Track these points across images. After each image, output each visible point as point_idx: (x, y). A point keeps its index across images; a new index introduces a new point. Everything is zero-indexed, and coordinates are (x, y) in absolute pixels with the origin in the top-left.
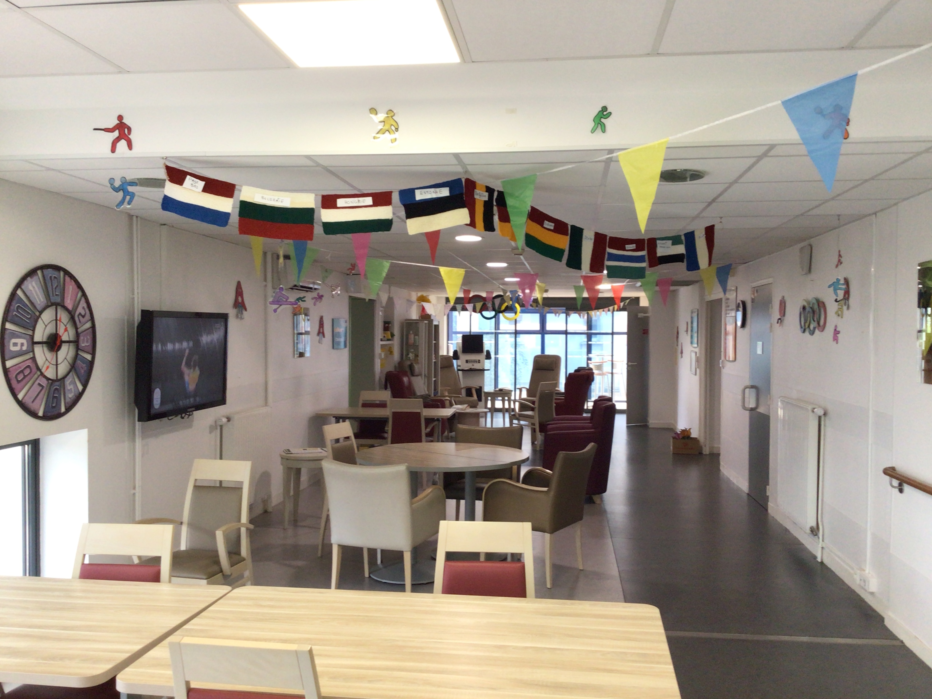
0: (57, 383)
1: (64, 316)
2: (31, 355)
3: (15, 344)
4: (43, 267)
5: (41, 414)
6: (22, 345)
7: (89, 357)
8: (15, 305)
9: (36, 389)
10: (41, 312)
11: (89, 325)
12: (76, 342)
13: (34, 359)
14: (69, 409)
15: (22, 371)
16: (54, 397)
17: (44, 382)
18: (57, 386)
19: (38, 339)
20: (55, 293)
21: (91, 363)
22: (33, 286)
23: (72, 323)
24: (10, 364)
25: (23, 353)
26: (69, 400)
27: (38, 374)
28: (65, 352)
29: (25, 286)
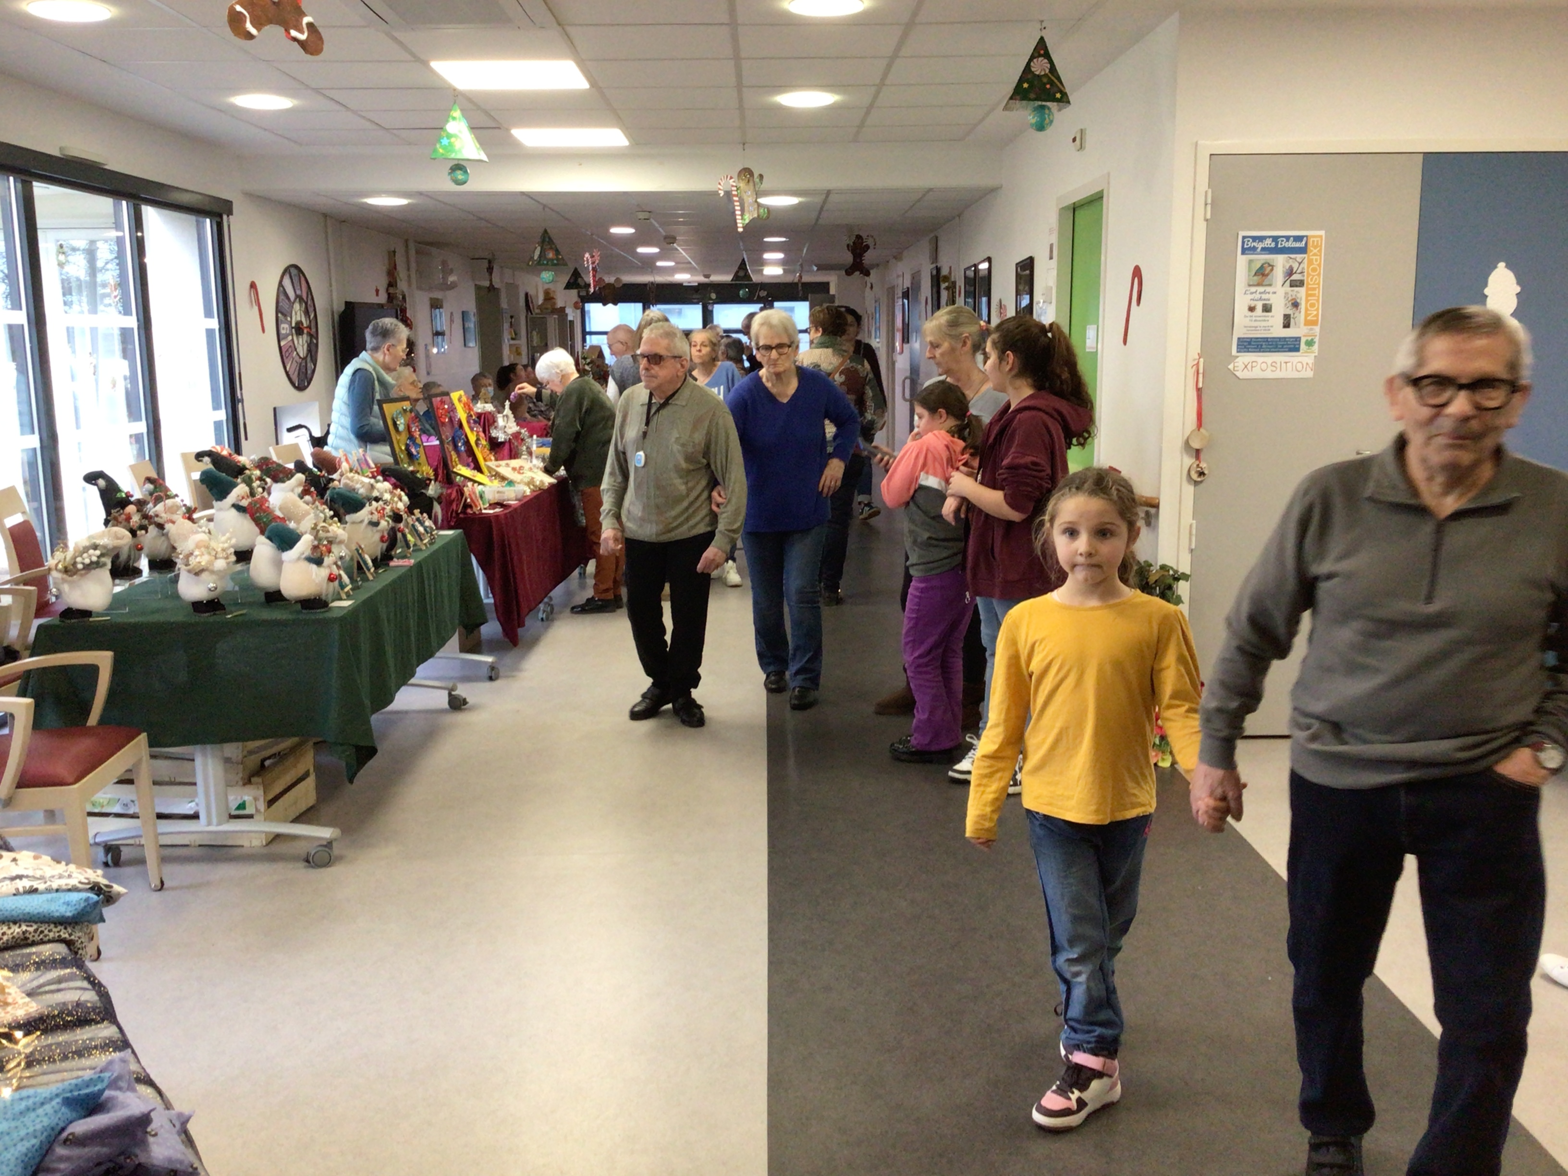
0: (304, 362)
1: (303, 307)
2: (290, 338)
3: (283, 329)
4: (289, 268)
5: (296, 385)
6: (287, 330)
7: (316, 339)
8: (281, 298)
9: (295, 364)
10: (293, 304)
11: (313, 315)
12: (309, 327)
13: (293, 340)
14: (309, 384)
15: (288, 351)
16: (303, 373)
17: (300, 361)
18: (304, 364)
19: (293, 325)
20: (297, 287)
21: (317, 345)
22: (287, 282)
23: (307, 313)
24: (282, 343)
25: (287, 336)
26: (308, 376)
27: (295, 353)
28: (305, 337)
29: (283, 284)
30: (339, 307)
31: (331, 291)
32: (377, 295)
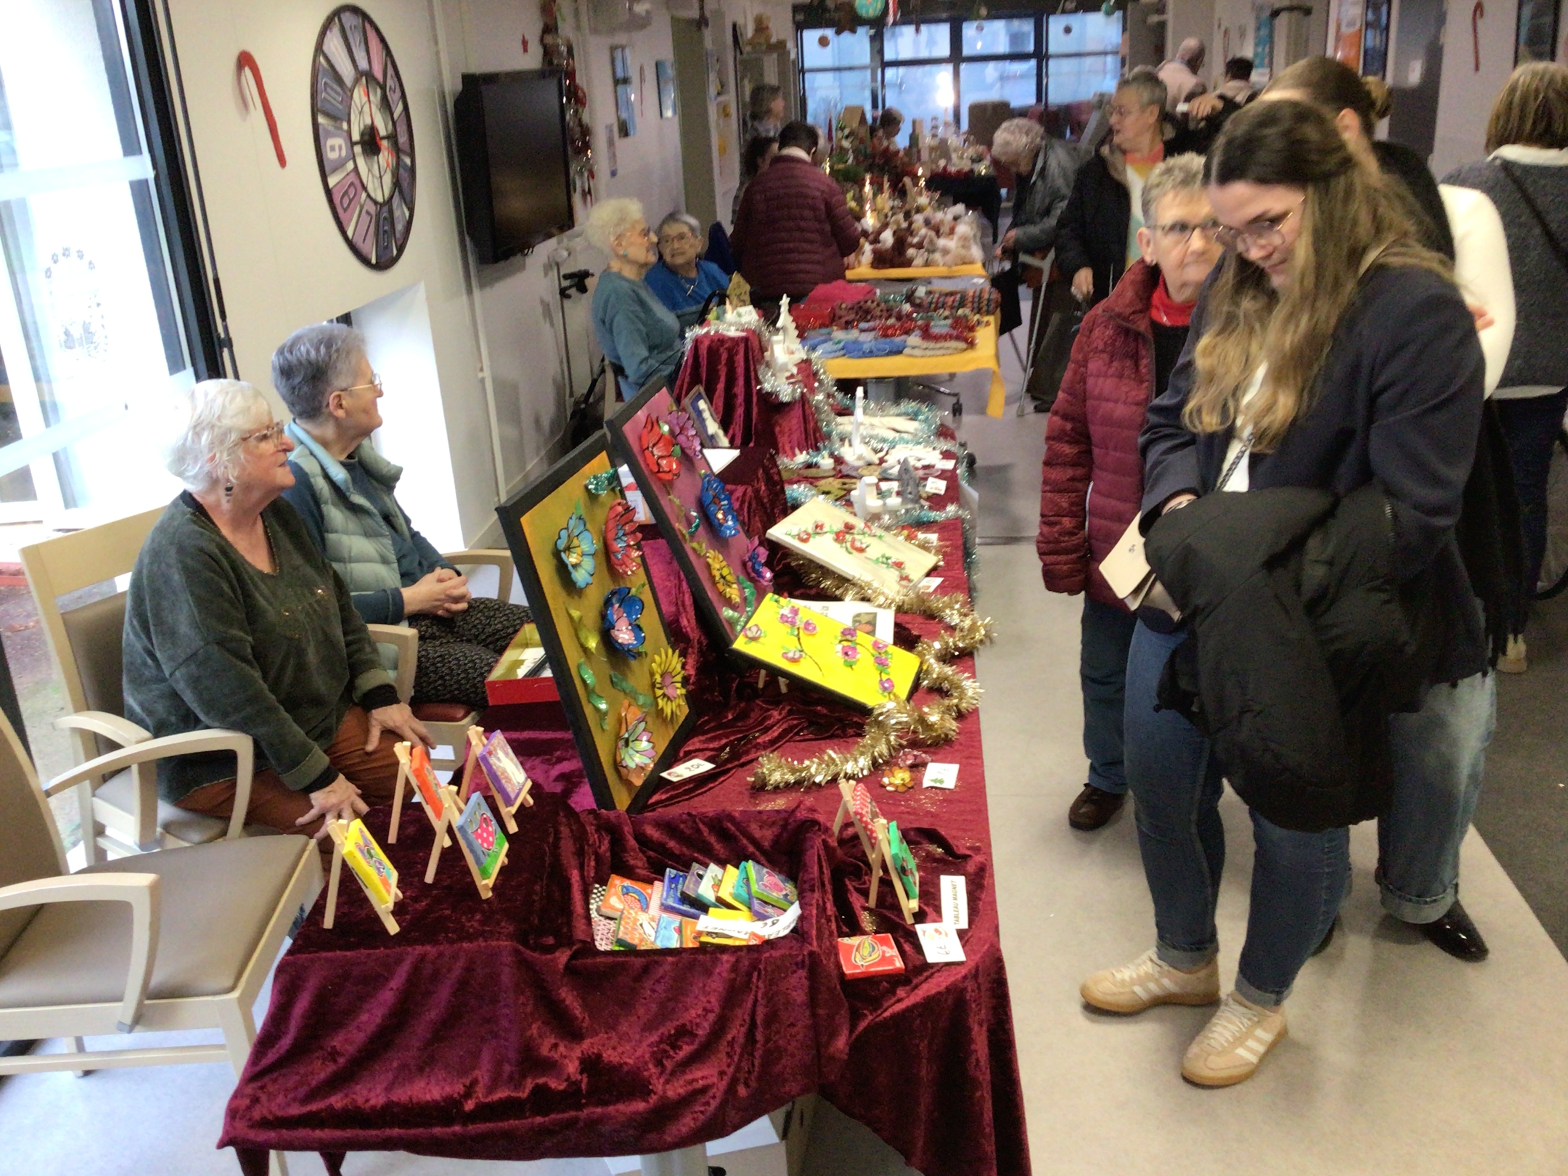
0: (385, 209)
1: (376, 97)
2: (350, 165)
3: (333, 148)
4: (338, 13)
5: (374, 261)
6: (340, 148)
7: (408, 161)
8: (322, 81)
9: (365, 219)
10: (352, 91)
11: (400, 107)
12: (393, 137)
13: (356, 169)
14: (401, 250)
15: (346, 193)
16: (385, 232)
17: (372, 209)
18: (385, 214)
19: (356, 137)
20: (360, 52)
21: (412, 170)
22: (334, 45)
23: (386, 105)
24: (332, 181)
25: (341, 163)
26: (398, 235)
27: (364, 195)
28: (385, 157)
29: (325, 48)
30: (453, 85)
31: (437, 53)
32: (525, 50)
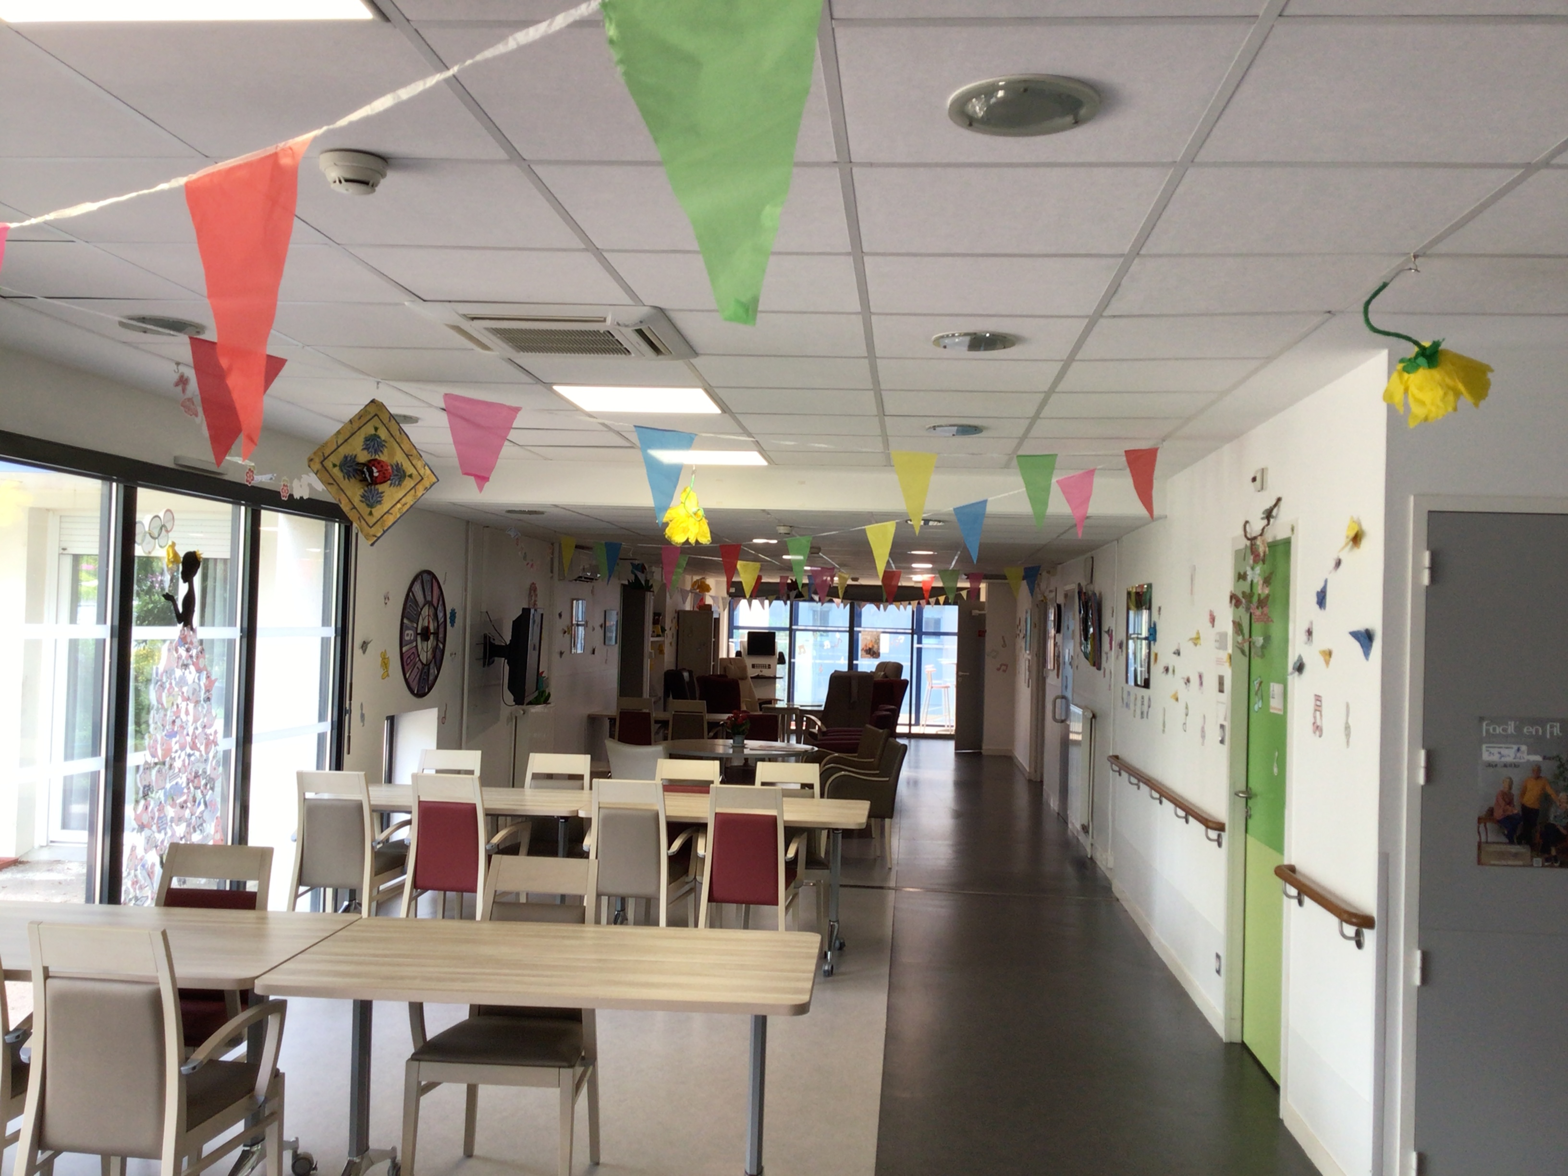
0: (426, 668)
1: (432, 611)
2: (414, 644)
3: (408, 635)
4: (421, 574)
5: (416, 692)
6: (411, 635)
7: (441, 646)
8: (409, 604)
9: (416, 670)
10: (421, 609)
11: (443, 619)
12: (436, 634)
13: (416, 646)
14: (430, 690)
15: (409, 657)
16: (424, 679)
17: (419, 665)
18: (425, 670)
19: (419, 631)
20: (428, 593)
21: (442, 651)
22: (417, 588)
23: (436, 617)
24: (404, 649)
25: (411, 642)
26: (430, 682)
27: (418, 659)
28: (431, 642)
29: (413, 589)
